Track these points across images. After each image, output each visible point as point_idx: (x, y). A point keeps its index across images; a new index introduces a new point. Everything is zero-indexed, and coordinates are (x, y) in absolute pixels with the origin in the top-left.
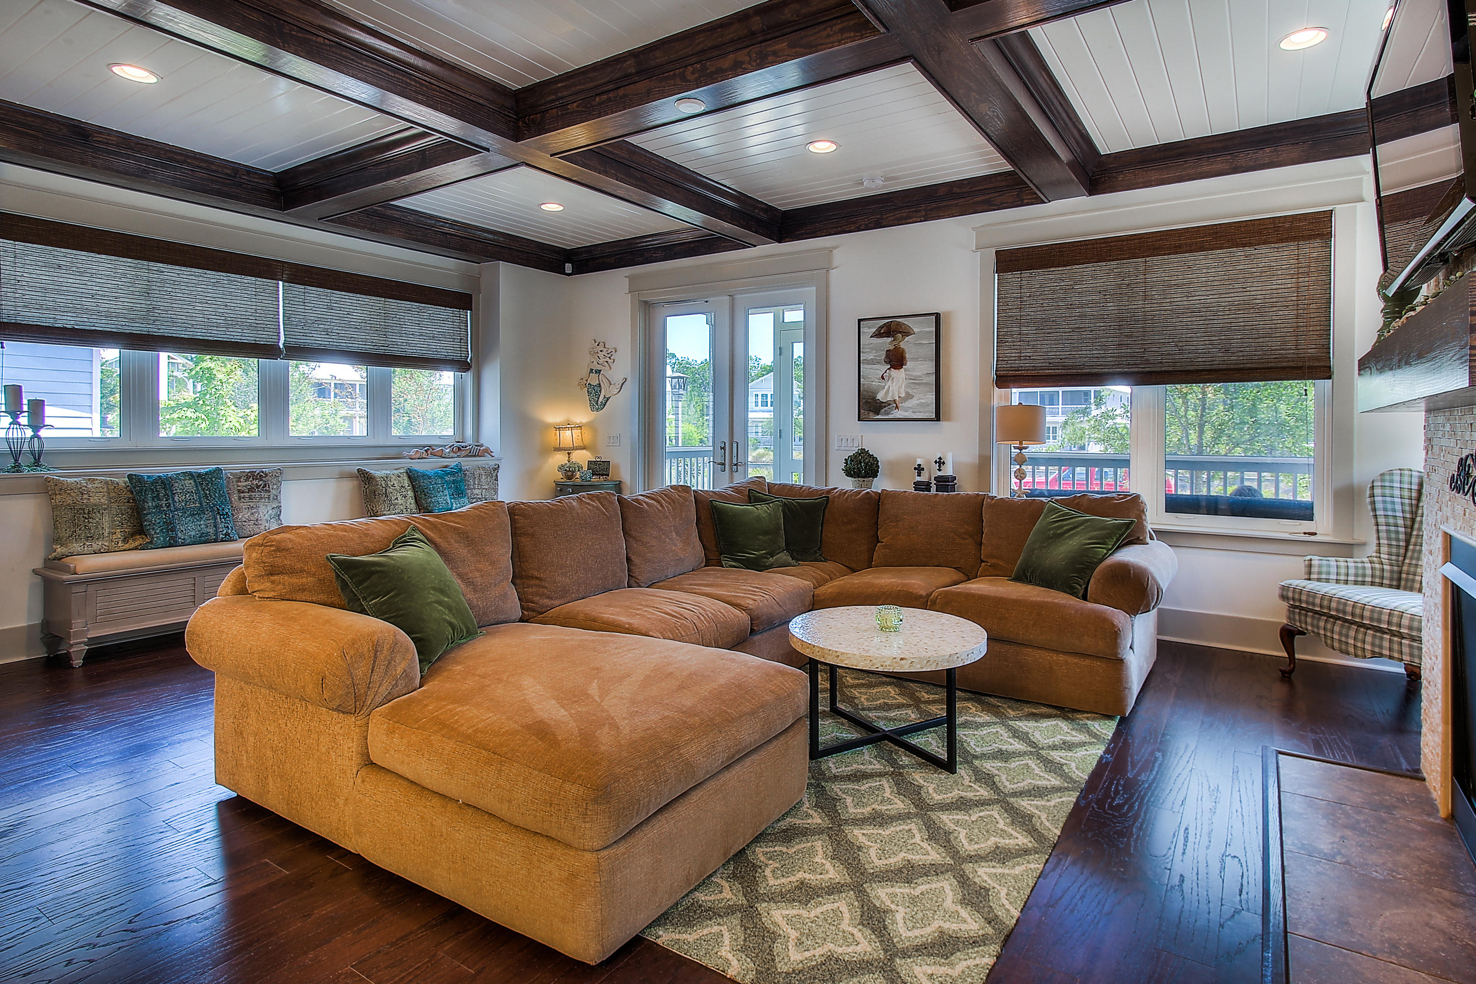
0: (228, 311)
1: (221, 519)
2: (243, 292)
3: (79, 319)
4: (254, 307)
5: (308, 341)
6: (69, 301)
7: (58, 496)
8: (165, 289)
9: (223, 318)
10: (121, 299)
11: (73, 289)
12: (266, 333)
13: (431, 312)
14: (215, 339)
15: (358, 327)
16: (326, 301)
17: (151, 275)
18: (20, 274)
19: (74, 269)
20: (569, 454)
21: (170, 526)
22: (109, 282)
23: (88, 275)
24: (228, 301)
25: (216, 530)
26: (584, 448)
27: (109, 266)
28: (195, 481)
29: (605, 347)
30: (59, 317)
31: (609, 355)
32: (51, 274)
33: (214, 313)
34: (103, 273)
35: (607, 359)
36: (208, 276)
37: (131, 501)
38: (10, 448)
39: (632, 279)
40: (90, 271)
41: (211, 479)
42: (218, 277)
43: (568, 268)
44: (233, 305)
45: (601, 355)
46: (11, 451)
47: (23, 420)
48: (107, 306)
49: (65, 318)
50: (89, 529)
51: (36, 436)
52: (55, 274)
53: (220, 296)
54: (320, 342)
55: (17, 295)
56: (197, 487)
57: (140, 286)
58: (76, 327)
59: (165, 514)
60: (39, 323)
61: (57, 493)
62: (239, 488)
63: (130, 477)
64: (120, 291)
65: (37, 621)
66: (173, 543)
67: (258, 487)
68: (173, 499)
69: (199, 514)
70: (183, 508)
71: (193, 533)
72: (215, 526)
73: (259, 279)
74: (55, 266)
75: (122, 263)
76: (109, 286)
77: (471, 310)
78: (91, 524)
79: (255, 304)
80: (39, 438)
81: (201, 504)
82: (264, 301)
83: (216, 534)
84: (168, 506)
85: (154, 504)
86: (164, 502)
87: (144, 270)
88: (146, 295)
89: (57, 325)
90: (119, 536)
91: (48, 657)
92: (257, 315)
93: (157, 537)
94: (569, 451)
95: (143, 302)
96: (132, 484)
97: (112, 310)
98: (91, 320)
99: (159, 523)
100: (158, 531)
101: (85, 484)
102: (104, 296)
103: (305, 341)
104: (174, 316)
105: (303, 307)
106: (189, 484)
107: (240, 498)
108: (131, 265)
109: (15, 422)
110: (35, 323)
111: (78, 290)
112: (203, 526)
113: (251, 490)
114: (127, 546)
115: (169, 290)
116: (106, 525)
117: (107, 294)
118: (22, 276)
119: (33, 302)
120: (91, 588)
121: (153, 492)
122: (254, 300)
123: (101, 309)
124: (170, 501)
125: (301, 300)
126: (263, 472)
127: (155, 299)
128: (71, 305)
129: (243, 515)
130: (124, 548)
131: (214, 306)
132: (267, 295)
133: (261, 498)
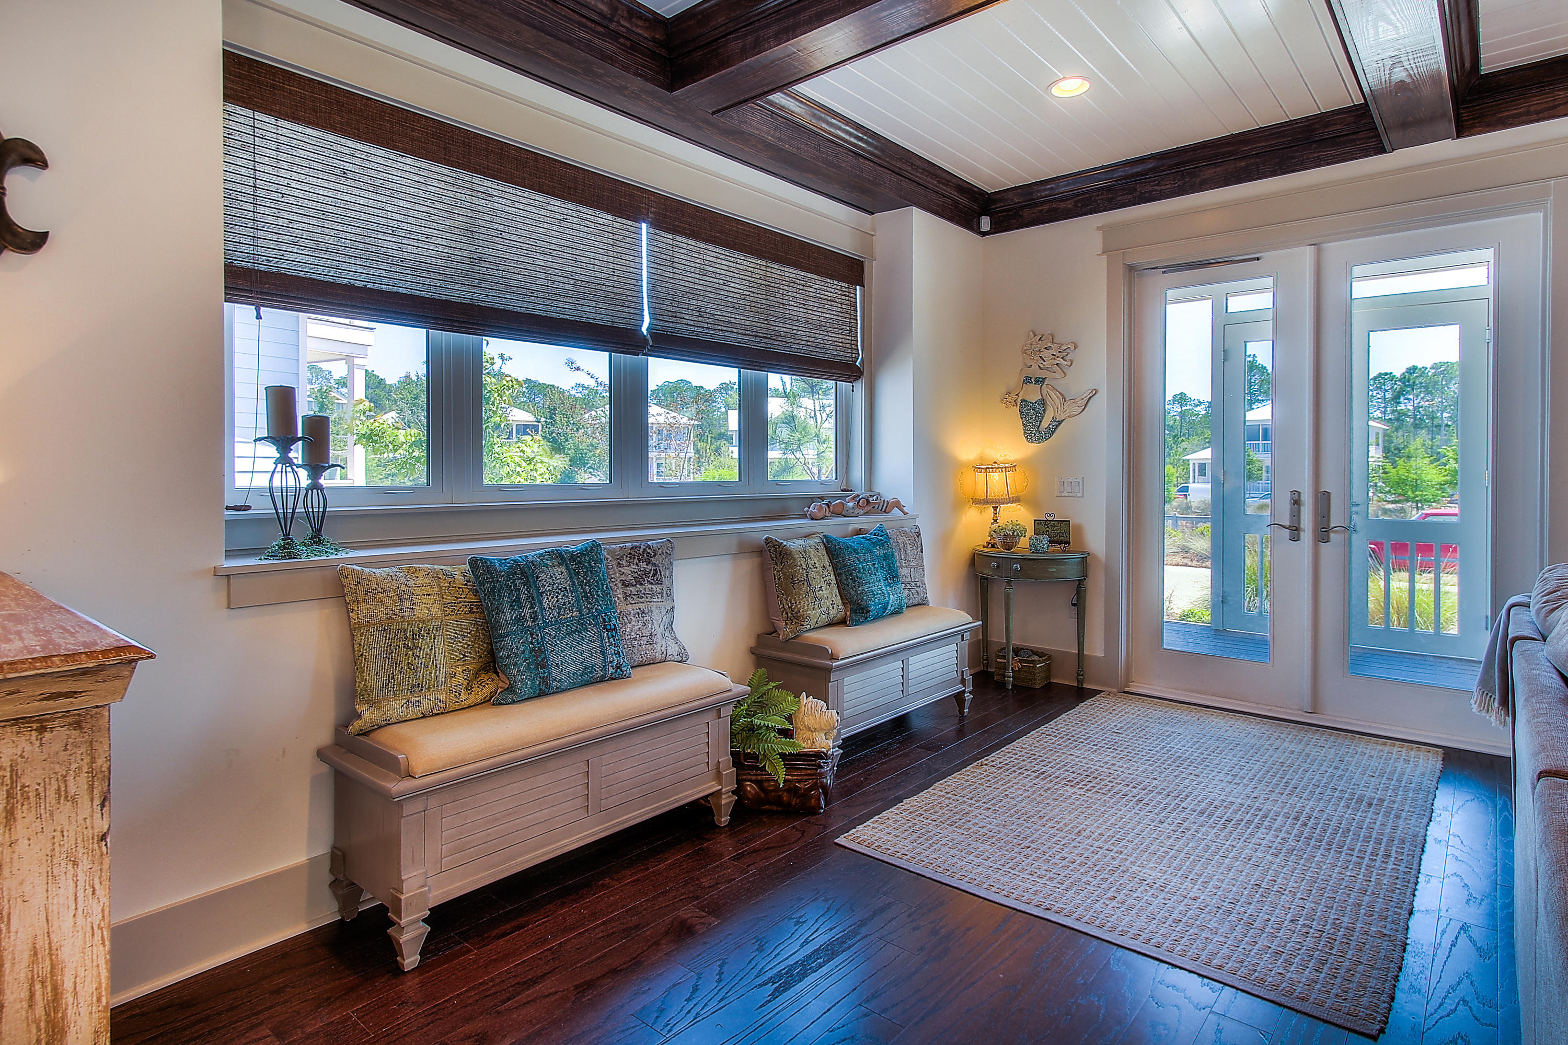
0: (578, 270)
1: (609, 638)
2: (598, 239)
3: (373, 272)
4: (611, 266)
5: (678, 326)
6: (359, 238)
7: (363, 606)
8: (495, 226)
9: (572, 282)
10: (434, 240)
11: (364, 216)
12: (627, 310)
13: (817, 287)
14: (562, 316)
15: (736, 306)
16: (698, 261)
17: (475, 200)
18: (285, 182)
19: (366, 179)
20: (995, 508)
21: (539, 660)
22: (417, 207)
23: (388, 193)
24: (578, 252)
25: (605, 661)
26: (1016, 500)
27: (417, 178)
28: (568, 568)
29: (1053, 342)
30: (344, 266)
31: (1062, 355)
32: (331, 185)
33: (560, 273)
34: (409, 190)
35: (1060, 361)
36: (553, 208)
37: (475, 609)
38: (276, 509)
39: (1106, 230)
40: (390, 185)
41: (589, 563)
42: (565, 211)
43: (985, 223)
44: (584, 260)
45: (1046, 354)
46: (277, 512)
47: (297, 453)
48: (414, 250)
49: (353, 268)
50: (415, 670)
51: (315, 486)
52: (338, 187)
53: (568, 244)
54: (693, 328)
55: (281, 222)
56: (571, 578)
57: (460, 219)
58: (370, 286)
59: (532, 635)
60: (313, 276)
61: (361, 598)
62: (624, 578)
63: (474, 563)
64: (434, 225)
65: (322, 849)
66: (544, 691)
67: (647, 574)
68: (541, 603)
69: (580, 632)
70: (556, 621)
71: (572, 669)
72: (603, 653)
73: (619, 220)
74: (338, 171)
75: (436, 176)
76: (417, 214)
77: (862, 285)
78: (417, 660)
79: (612, 260)
80: (320, 488)
81: (580, 611)
82: (624, 257)
83: (604, 669)
84: (535, 619)
85: (514, 615)
86: (527, 611)
87: (465, 191)
88: (469, 234)
89: (341, 281)
90: (461, 681)
91: (341, 921)
92: (616, 278)
93: (522, 681)
94: (995, 504)
95: (465, 247)
96: (476, 577)
97: (422, 259)
98: (391, 275)
99: (523, 652)
100: (522, 669)
101: (403, 580)
102: (410, 232)
103: (674, 325)
104: (508, 275)
105: (670, 269)
106: (560, 573)
107: (626, 596)
108: (448, 179)
109: (284, 460)
110: (308, 275)
111: (372, 219)
112: (586, 654)
113: (638, 581)
114: (472, 699)
115: (501, 228)
116: (441, 660)
117: (414, 228)
118: (288, 186)
119: (305, 235)
120: (433, 802)
121: (511, 593)
122: (611, 254)
123: (406, 255)
124: (537, 608)
125: (669, 258)
126: (649, 546)
127: (481, 243)
128: (362, 246)
129: (632, 628)
130: (469, 702)
131: (560, 261)
132: (627, 246)
133: (653, 595)
